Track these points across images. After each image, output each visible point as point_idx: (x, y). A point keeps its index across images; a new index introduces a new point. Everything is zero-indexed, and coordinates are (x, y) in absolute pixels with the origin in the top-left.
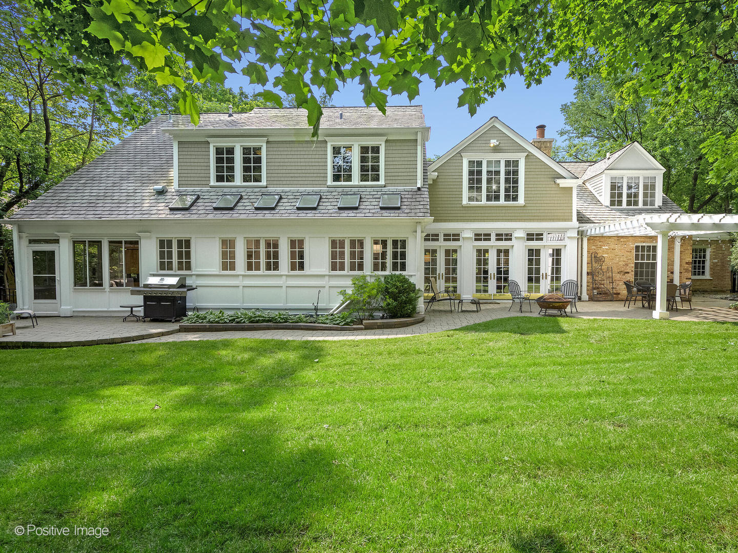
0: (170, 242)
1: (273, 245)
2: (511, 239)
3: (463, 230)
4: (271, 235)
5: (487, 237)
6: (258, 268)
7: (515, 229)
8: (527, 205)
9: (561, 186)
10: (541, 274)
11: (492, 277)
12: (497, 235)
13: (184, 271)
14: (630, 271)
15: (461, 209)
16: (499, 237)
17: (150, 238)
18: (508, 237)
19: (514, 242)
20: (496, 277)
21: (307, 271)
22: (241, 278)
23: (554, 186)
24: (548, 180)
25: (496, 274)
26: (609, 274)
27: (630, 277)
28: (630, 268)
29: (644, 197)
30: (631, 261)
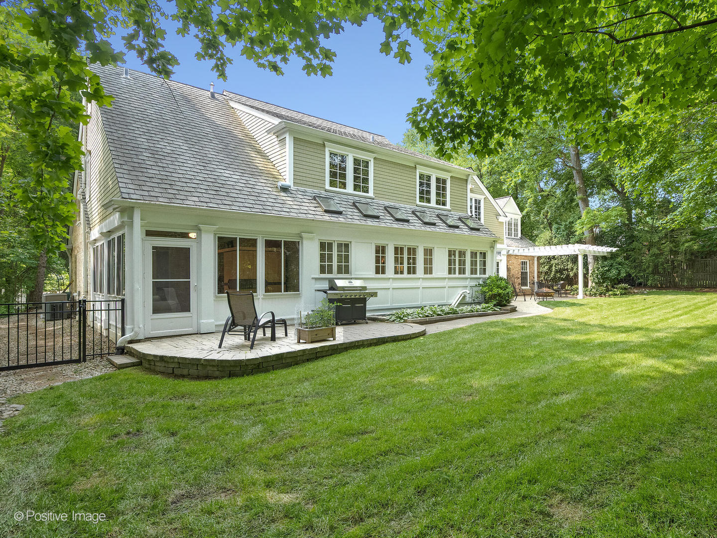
0: (330, 245)
1: (412, 251)
4: (411, 244)
6: (402, 273)
9: (499, 220)
13: (343, 275)
17: (312, 239)
21: (434, 275)
22: (391, 280)
23: (496, 220)
26: (513, 279)
27: (519, 281)
28: (520, 276)
29: (515, 231)
30: (520, 271)
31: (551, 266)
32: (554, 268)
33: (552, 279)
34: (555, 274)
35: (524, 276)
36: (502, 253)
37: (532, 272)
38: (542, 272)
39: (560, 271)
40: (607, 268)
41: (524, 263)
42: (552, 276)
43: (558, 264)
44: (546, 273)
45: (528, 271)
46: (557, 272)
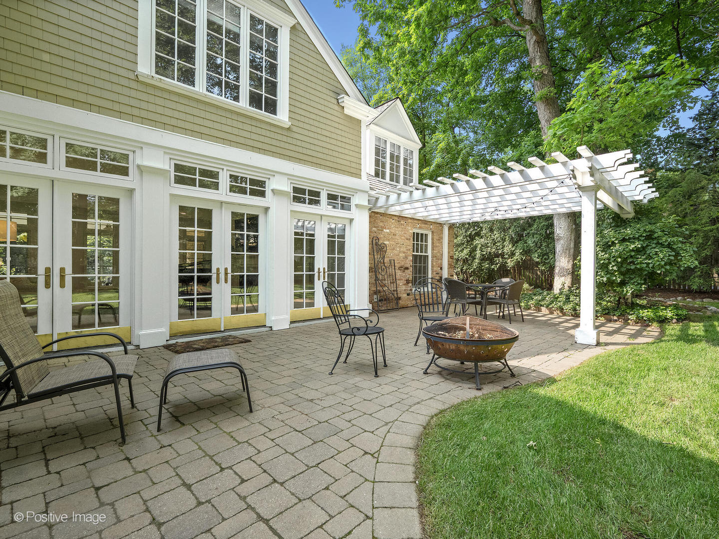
2: (262, 194)
3: (142, 145)
5: (209, 179)
7: (274, 173)
8: (294, 129)
9: (346, 111)
10: (316, 270)
11: (222, 276)
12: (234, 178)
14: (408, 265)
15: (134, 85)
16: (238, 185)
18: (258, 188)
19: (269, 200)
20: (229, 276)
23: (336, 107)
24: (328, 92)
25: (229, 271)
26: (391, 271)
27: (409, 274)
28: (409, 263)
29: (405, 173)
30: (410, 253)
31: (474, 250)
32: (478, 252)
33: (474, 272)
34: (480, 263)
35: (420, 263)
36: (355, 201)
37: (438, 257)
38: (457, 260)
39: (490, 258)
40: (638, 244)
41: (419, 238)
42: (475, 265)
43: (486, 246)
44: (465, 261)
45: (429, 253)
46: (483, 259)
